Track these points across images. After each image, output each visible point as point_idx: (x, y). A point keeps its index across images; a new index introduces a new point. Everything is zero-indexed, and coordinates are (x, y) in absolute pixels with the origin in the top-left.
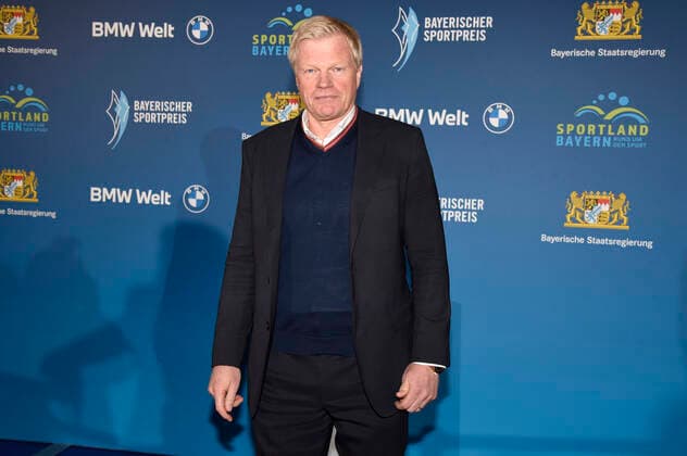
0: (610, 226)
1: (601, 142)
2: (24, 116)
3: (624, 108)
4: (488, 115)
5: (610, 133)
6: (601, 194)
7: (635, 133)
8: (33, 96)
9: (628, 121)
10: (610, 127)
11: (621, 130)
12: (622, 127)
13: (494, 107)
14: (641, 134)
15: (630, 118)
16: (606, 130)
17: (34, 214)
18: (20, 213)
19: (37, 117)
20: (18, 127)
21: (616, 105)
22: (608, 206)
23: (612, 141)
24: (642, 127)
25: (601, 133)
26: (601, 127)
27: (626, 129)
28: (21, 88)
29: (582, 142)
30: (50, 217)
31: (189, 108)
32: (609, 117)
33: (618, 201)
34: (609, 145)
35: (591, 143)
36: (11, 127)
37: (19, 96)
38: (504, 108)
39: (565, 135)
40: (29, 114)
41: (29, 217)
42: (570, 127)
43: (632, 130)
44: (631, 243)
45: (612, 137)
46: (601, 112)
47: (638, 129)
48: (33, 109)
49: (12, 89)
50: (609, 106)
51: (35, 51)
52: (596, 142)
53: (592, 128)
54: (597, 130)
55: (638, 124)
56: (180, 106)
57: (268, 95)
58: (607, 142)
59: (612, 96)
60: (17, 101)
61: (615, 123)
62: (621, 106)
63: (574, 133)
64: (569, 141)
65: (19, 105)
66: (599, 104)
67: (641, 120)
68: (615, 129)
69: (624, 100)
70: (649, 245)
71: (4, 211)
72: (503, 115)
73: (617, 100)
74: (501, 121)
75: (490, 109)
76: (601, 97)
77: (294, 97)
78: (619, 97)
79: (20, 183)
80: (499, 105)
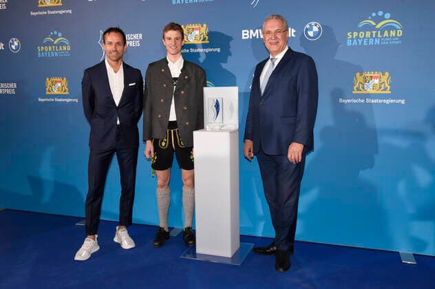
0: (380, 92)
1: (374, 42)
2: (58, 48)
3: (388, 20)
4: (307, 30)
5: (379, 36)
6: (374, 73)
7: (394, 35)
8: (62, 37)
9: (390, 28)
10: (379, 32)
11: (386, 33)
12: (386, 32)
13: (310, 25)
14: (398, 35)
15: (391, 26)
16: (377, 34)
17: (68, 100)
18: (61, 100)
19: (65, 48)
21: (383, 18)
22: (378, 80)
23: (380, 41)
24: (398, 31)
25: (374, 36)
26: (374, 32)
27: (389, 33)
28: (55, 33)
29: (362, 42)
30: (75, 102)
31: (141, 37)
32: (379, 26)
33: (385, 77)
34: (379, 43)
35: (368, 43)
36: (53, 55)
37: (55, 37)
38: (316, 25)
39: (352, 39)
40: (61, 47)
41: (65, 102)
42: (355, 34)
43: (393, 33)
44: (392, 101)
45: (381, 38)
46: (374, 24)
47: (396, 32)
49: (52, 33)
50: (378, 19)
51: (61, 12)
52: (371, 42)
53: (368, 34)
54: (372, 35)
55: (396, 30)
56: (136, 36)
57: (183, 27)
58: (377, 42)
59: (380, 13)
60: (54, 40)
61: (382, 30)
62: (386, 19)
63: (358, 38)
64: (355, 42)
65: (55, 42)
66: (373, 19)
67: (398, 27)
68: (382, 34)
69: (388, 15)
70: (403, 102)
71: (53, 100)
72: (315, 29)
73: (383, 15)
74: (314, 32)
75: (308, 26)
76: (374, 14)
77: (197, 27)
78: (384, 13)
79: (59, 85)
80: (313, 23)
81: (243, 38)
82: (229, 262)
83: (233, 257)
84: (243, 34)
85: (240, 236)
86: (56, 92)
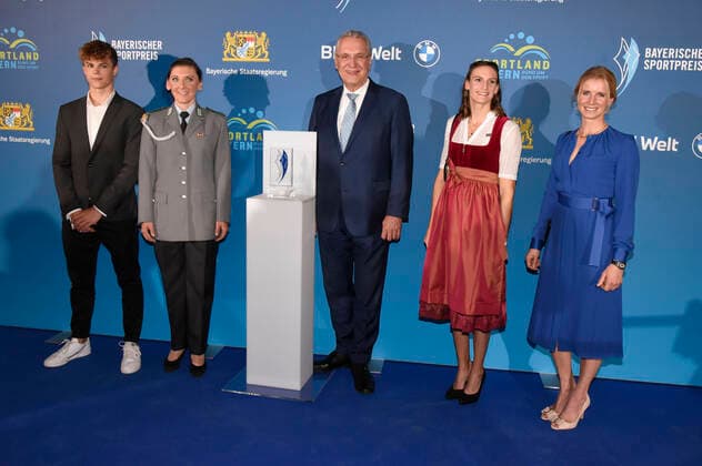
1: (512, 75)
2: (18, 55)
3: (531, 46)
4: (418, 51)
5: (519, 67)
7: (539, 68)
8: (25, 37)
9: (533, 57)
10: (519, 62)
11: (528, 64)
12: (528, 62)
13: (423, 44)
14: (544, 68)
15: (535, 55)
16: (515, 64)
17: (32, 141)
18: (19, 140)
19: (29, 56)
20: (14, 65)
21: (524, 43)
23: (520, 75)
24: (544, 62)
25: (512, 67)
26: (512, 61)
27: (532, 63)
30: (45, 144)
31: (160, 46)
32: (518, 53)
33: (525, 125)
34: (518, 77)
35: (504, 75)
36: (7, 65)
37: (11, 38)
38: (431, 45)
40: (22, 54)
41: (28, 144)
43: (537, 65)
44: (534, 160)
45: (521, 70)
46: (512, 49)
47: (542, 63)
48: (25, 49)
49: (6, 31)
50: (518, 44)
52: (508, 75)
53: (504, 63)
54: (509, 64)
55: (542, 60)
56: (151, 44)
57: (228, 34)
58: (516, 75)
59: (521, 35)
60: (11, 42)
61: (524, 59)
62: (527, 44)
65: (13, 46)
66: (510, 42)
67: (543, 56)
68: (523, 64)
69: (530, 39)
71: (6, 139)
72: (430, 51)
73: (524, 39)
74: (429, 56)
75: (419, 46)
76: (512, 36)
77: (251, 36)
78: (526, 36)
79: (18, 115)
80: (427, 42)
81: (323, 57)
82: (298, 397)
83: (303, 389)
84: (323, 52)
85: (315, 356)
86: (11, 126)
